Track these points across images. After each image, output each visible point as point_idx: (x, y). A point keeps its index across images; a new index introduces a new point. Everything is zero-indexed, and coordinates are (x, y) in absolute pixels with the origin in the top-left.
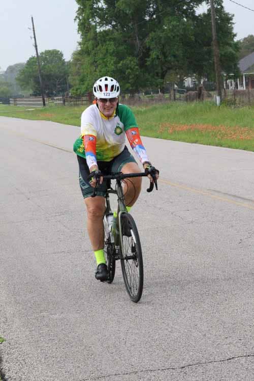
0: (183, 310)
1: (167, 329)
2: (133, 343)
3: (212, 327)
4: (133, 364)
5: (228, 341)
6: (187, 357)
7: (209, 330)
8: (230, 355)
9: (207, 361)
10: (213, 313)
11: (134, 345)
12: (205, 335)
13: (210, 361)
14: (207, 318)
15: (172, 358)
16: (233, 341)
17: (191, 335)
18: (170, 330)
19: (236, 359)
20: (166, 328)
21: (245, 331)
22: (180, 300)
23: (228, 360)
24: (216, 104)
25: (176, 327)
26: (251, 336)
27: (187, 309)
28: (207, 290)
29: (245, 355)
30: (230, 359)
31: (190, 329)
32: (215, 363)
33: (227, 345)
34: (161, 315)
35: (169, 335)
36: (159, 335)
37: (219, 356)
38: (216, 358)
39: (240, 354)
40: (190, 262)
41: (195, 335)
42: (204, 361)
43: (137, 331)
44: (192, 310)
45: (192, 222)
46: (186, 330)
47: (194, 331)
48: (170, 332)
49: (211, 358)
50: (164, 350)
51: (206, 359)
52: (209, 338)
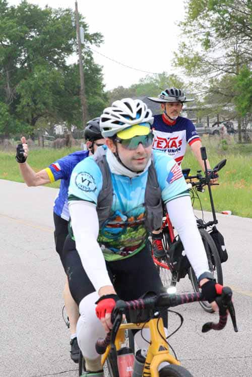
0: (27, 334)
5: (63, 358)
6: (26, 371)
7: (48, 350)
8: (63, 369)
9: (42, 374)
12: (43, 354)
15: (12, 372)
17: (31, 354)
18: (13, 350)
19: (67, 373)
20: (10, 348)
23: (60, 373)
25: (19, 348)
27: (30, 333)
29: (76, 369)
30: (62, 373)
31: (31, 350)
34: (7, 339)
37: (53, 371)
38: (50, 372)
39: (71, 369)
40: (39, 294)
41: (35, 354)
42: (39, 374)
45: (45, 260)
46: (27, 351)
48: (13, 351)
49: (46, 372)
50: (6, 367)
51: (42, 373)
52: (47, 356)
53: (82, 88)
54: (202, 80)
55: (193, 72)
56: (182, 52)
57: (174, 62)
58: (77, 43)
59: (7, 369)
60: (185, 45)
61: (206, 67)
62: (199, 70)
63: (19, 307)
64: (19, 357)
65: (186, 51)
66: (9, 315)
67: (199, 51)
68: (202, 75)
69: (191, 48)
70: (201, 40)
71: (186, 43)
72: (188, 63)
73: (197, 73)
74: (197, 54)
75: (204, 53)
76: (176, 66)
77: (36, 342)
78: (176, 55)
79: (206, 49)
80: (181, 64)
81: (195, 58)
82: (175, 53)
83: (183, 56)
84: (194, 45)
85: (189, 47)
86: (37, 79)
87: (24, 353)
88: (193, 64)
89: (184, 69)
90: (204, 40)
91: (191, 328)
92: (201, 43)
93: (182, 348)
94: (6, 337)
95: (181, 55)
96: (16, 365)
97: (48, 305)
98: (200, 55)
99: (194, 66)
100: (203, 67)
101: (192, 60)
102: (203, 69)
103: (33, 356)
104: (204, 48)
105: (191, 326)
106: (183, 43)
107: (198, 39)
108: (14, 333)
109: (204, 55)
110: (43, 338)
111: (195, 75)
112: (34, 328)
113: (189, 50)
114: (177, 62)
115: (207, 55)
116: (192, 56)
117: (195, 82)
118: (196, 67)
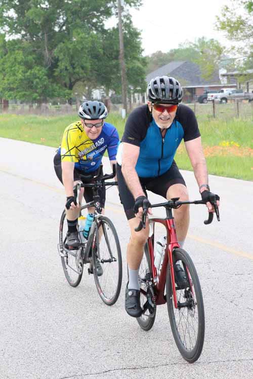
0: (66, 321)
1: (47, 341)
2: (12, 354)
3: (91, 339)
4: (9, 375)
5: (106, 353)
6: (64, 369)
7: (89, 342)
9: (83, 373)
10: (95, 325)
11: (11, 357)
12: (84, 347)
13: (86, 373)
14: (88, 330)
15: (49, 369)
16: (111, 353)
17: (70, 347)
19: (112, 372)
20: (47, 339)
21: (125, 344)
22: (63, 311)
23: (104, 372)
24: (121, 117)
25: (56, 338)
26: (129, 349)
28: (91, 302)
29: (121, 367)
30: (106, 372)
31: (70, 341)
32: (91, 375)
33: (104, 357)
34: (43, 327)
35: (49, 346)
36: (38, 346)
37: (95, 369)
38: (92, 371)
39: (116, 367)
41: (74, 347)
42: (79, 373)
43: (18, 342)
44: (74, 322)
46: (66, 342)
47: (74, 342)
48: (50, 343)
49: (88, 371)
50: (42, 362)
51: (83, 371)
52: (88, 350)
53: (121, 52)
54: (245, 44)
55: (236, 36)
56: (225, 15)
57: (216, 26)
58: (117, 5)
59: (43, 366)
60: (227, 8)
61: (249, 31)
62: (242, 34)
63: (57, 289)
64: (56, 350)
65: (228, 14)
66: (46, 298)
67: (242, 15)
68: (245, 39)
69: (234, 12)
70: (244, 3)
71: (228, 7)
72: (230, 26)
73: (240, 36)
74: (240, 17)
75: (247, 17)
76: (218, 30)
77: (75, 332)
78: (218, 19)
79: (250, 12)
80: (223, 28)
81: (238, 21)
82: (217, 16)
83: (225, 20)
84: (237, 8)
85: (232, 10)
86: (76, 43)
87: (62, 346)
88: (235, 27)
89: (226, 33)
90: (248, 3)
91: (249, 319)
92: (244, 6)
93: (242, 344)
94: (41, 324)
95: (224, 18)
96: (54, 361)
97: (89, 287)
98: (243, 18)
99: (237, 30)
100: (246, 32)
101: (235, 23)
102: (246, 33)
103: (72, 350)
104: (247, 11)
105: (249, 317)
106: (226, 6)
107: (242, 2)
108: (51, 320)
109: (247, 19)
110: (83, 327)
111: (237, 39)
112: (74, 314)
113: (232, 13)
114: (220, 27)
115: (250, 18)
116: (234, 20)
117: (237, 47)
118: (239, 31)
